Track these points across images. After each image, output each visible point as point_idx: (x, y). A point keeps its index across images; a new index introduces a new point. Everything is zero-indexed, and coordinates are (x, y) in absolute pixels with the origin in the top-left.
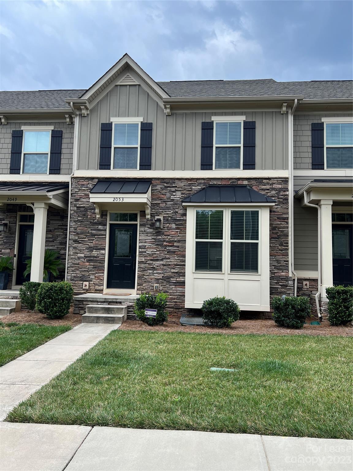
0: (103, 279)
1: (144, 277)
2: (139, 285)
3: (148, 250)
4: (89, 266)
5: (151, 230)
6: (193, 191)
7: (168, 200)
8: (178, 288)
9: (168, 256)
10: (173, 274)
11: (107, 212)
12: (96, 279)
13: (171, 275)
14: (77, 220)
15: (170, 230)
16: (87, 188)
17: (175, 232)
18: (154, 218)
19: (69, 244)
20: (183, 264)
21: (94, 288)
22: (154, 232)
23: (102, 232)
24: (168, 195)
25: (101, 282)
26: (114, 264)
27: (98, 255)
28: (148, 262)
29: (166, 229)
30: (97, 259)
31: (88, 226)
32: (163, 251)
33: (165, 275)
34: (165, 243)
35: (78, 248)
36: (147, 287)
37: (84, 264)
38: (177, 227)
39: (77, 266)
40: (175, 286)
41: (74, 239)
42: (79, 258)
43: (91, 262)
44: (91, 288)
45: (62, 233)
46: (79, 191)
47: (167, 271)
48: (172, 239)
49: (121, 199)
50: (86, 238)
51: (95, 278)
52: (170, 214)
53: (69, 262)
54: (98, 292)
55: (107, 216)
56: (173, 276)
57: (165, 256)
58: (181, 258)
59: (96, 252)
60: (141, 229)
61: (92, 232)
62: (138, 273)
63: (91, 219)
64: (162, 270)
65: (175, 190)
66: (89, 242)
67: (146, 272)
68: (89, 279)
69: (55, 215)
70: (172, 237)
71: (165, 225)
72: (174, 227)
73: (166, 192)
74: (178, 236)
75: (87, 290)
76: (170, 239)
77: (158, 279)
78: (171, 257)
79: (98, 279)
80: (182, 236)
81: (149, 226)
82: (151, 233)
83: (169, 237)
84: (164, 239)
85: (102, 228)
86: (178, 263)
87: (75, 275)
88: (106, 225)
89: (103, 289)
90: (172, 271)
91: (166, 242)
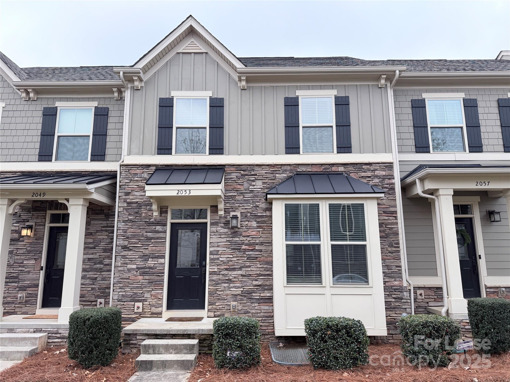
0: (161, 298)
1: (217, 292)
2: (210, 304)
3: (222, 256)
4: (143, 281)
5: (226, 230)
6: (278, 180)
7: (246, 192)
8: (263, 307)
9: (248, 264)
10: (256, 287)
11: (167, 208)
12: (153, 298)
13: (252, 289)
14: (127, 219)
15: (250, 230)
16: (142, 178)
17: (256, 232)
18: (229, 215)
19: (116, 251)
20: (268, 273)
21: (149, 310)
22: (229, 233)
23: (161, 235)
24: (246, 185)
25: (160, 302)
26: (177, 277)
27: (156, 265)
28: (222, 273)
29: (244, 228)
30: (154, 270)
31: (141, 227)
32: (241, 257)
33: (245, 290)
34: (244, 247)
35: (128, 257)
36: (221, 306)
37: (136, 278)
38: (258, 225)
39: (127, 281)
40: (259, 303)
41: (123, 245)
42: (129, 270)
43: (146, 275)
44: (146, 310)
45: (106, 237)
46: (130, 182)
47: (248, 284)
48: (253, 241)
49: (188, 192)
50: (139, 243)
51: (151, 297)
52: (249, 209)
53: (116, 276)
54: (155, 316)
55: (167, 213)
56: (256, 289)
57: (244, 263)
58: (265, 266)
59: (152, 261)
60: (212, 229)
61: (147, 235)
62: (210, 287)
63: (146, 218)
64: (241, 282)
65: (254, 179)
66: (143, 248)
67: (220, 285)
68: (143, 298)
69: (97, 214)
70: (253, 238)
71: (243, 223)
72: (255, 225)
73: (243, 181)
74: (260, 237)
75: (140, 314)
76: (249, 241)
77: (236, 295)
78: (253, 265)
79: (154, 298)
80: (265, 237)
81: (223, 225)
82: (225, 233)
83: (248, 239)
84: (242, 241)
85: (161, 230)
86: (261, 272)
87: (124, 293)
88: (166, 225)
89: (162, 312)
90: (254, 284)
91: (245, 245)
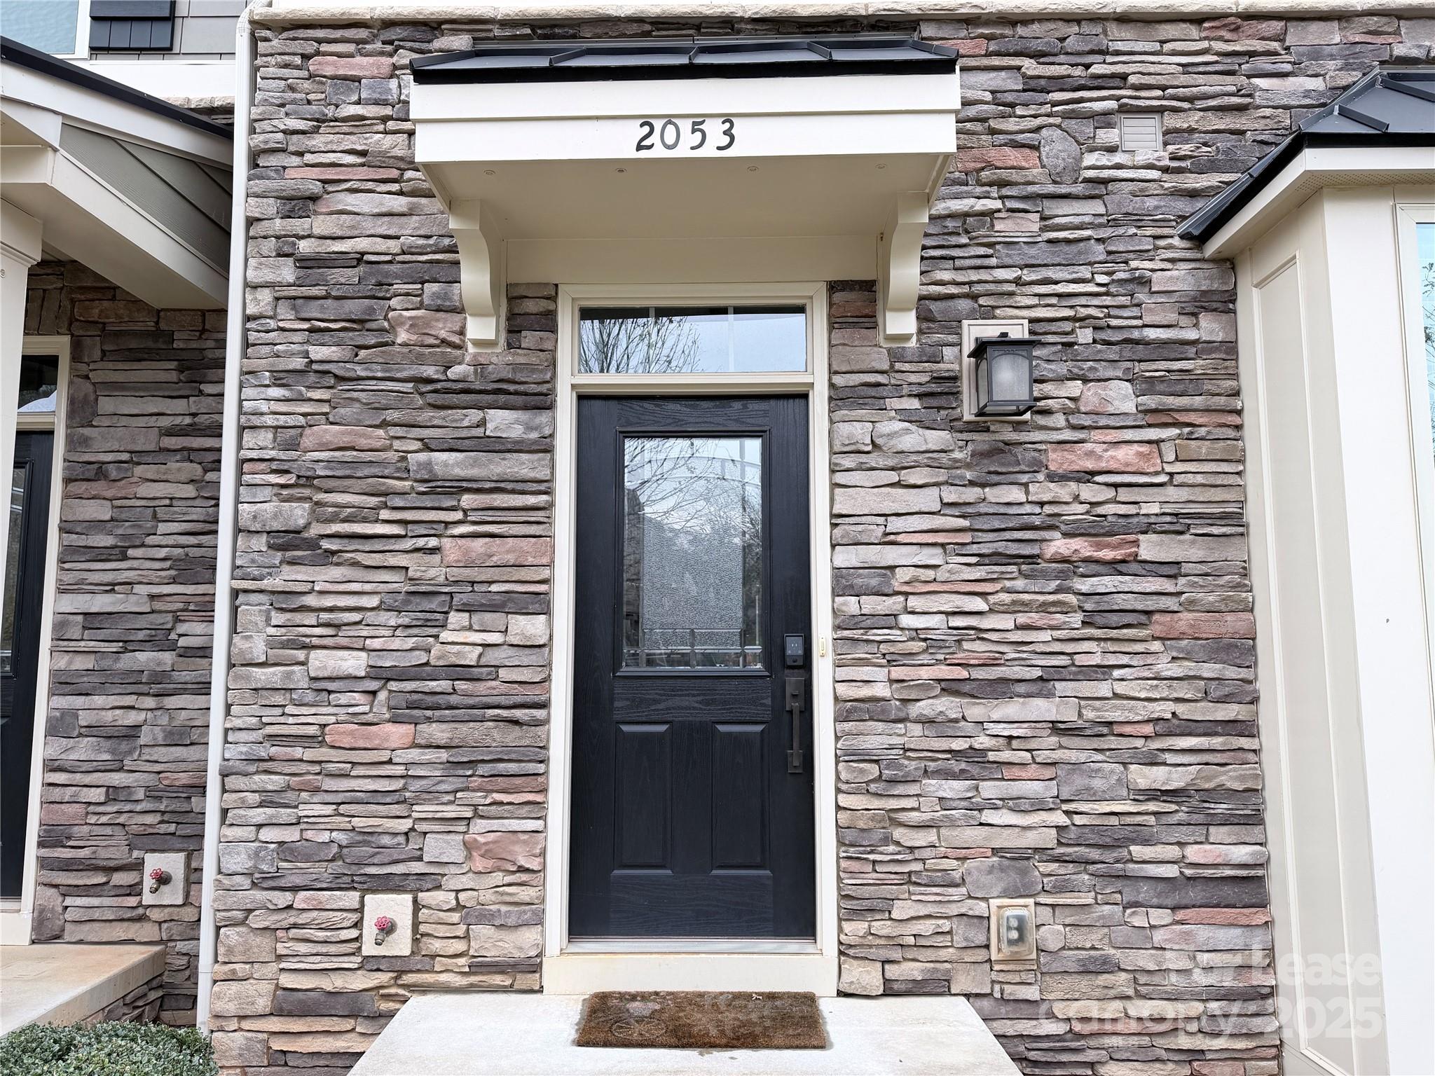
0: (534, 864)
1: (898, 833)
2: (852, 907)
3: (913, 602)
4: (414, 754)
5: (937, 439)
6: (1268, 112)
7: (1063, 189)
8: (1203, 934)
9: (1093, 654)
10: (1152, 806)
11: (553, 298)
12: (479, 864)
13: (1129, 820)
14: (299, 363)
15: (1096, 435)
16: (385, 103)
17: (1136, 447)
18: (952, 338)
19: (235, 567)
20: (1231, 716)
21: (460, 946)
22: (957, 455)
23: (522, 466)
24: (1056, 147)
25: (525, 894)
26: (625, 728)
27: (492, 657)
28: (924, 708)
29: (1060, 420)
30: (481, 687)
31: (392, 415)
32: (1044, 608)
33: (1078, 820)
34: (1058, 545)
35: (311, 600)
36: (926, 927)
37: (367, 737)
38: (1150, 401)
39: (309, 754)
40: (1174, 909)
41: (276, 526)
42: (324, 686)
43: (429, 720)
44: (436, 946)
46: (316, 130)
47: (1097, 783)
48: (1123, 509)
49: (715, 130)
50: (385, 514)
51: (469, 857)
52: (1083, 300)
53: (238, 723)
54: (498, 980)
55: (553, 330)
56: (1152, 820)
57: (1069, 648)
58: (1209, 670)
59: (470, 628)
60: (844, 429)
61: (428, 463)
62: (844, 800)
63: (420, 360)
64: (1049, 773)
65: (1113, 105)
66: (408, 544)
67: (913, 789)
68: (417, 867)
70: (1116, 486)
71: (1048, 388)
72: (1130, 407)
73: (1039, 121)
74: (1163, 478)
75: (399, 967)
76: (1094, 504)
77: (1020, 857)
78: (1125, 660)
79: (490, 864)
80: (1200, 479)
81: (915, 404)
82: (932, 459)
83: (1088, 492)
84: (1048, 509)
85: (516, 432)
86: (1181, 709)
87: (291, 835)
88: (551, 407)
89: (540, 955)
90: (1143, 783)
91: (1066, 535)
